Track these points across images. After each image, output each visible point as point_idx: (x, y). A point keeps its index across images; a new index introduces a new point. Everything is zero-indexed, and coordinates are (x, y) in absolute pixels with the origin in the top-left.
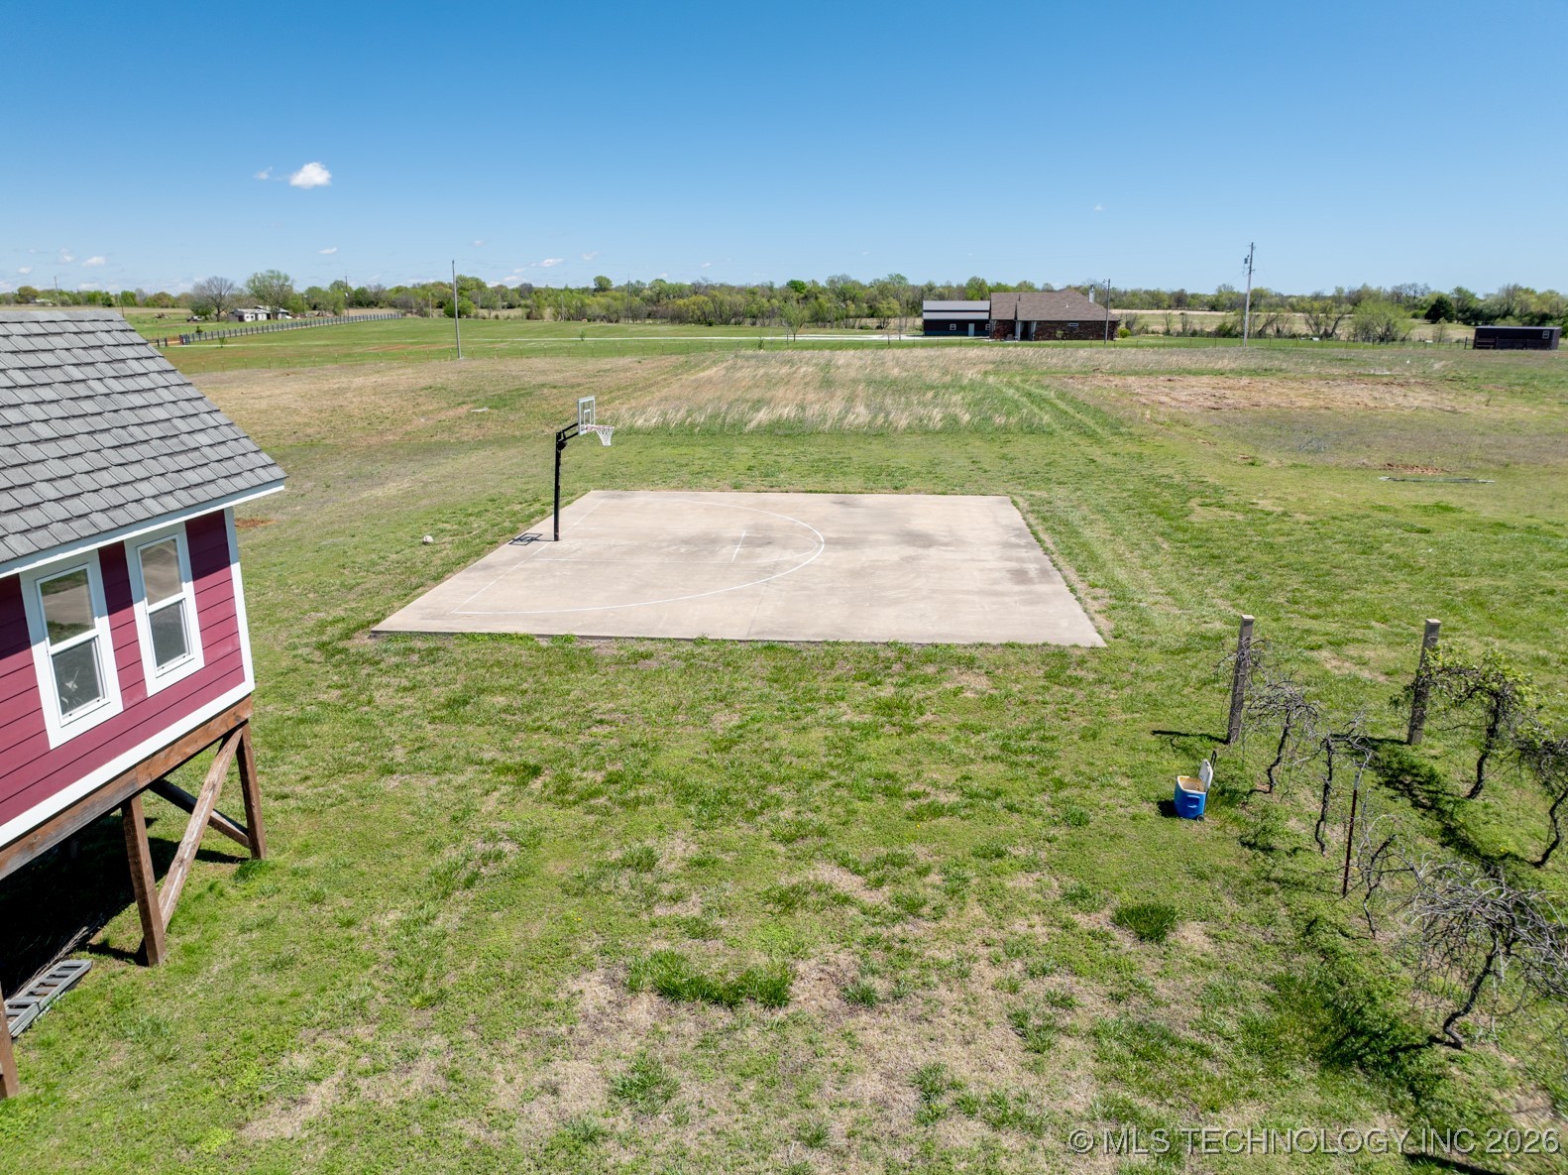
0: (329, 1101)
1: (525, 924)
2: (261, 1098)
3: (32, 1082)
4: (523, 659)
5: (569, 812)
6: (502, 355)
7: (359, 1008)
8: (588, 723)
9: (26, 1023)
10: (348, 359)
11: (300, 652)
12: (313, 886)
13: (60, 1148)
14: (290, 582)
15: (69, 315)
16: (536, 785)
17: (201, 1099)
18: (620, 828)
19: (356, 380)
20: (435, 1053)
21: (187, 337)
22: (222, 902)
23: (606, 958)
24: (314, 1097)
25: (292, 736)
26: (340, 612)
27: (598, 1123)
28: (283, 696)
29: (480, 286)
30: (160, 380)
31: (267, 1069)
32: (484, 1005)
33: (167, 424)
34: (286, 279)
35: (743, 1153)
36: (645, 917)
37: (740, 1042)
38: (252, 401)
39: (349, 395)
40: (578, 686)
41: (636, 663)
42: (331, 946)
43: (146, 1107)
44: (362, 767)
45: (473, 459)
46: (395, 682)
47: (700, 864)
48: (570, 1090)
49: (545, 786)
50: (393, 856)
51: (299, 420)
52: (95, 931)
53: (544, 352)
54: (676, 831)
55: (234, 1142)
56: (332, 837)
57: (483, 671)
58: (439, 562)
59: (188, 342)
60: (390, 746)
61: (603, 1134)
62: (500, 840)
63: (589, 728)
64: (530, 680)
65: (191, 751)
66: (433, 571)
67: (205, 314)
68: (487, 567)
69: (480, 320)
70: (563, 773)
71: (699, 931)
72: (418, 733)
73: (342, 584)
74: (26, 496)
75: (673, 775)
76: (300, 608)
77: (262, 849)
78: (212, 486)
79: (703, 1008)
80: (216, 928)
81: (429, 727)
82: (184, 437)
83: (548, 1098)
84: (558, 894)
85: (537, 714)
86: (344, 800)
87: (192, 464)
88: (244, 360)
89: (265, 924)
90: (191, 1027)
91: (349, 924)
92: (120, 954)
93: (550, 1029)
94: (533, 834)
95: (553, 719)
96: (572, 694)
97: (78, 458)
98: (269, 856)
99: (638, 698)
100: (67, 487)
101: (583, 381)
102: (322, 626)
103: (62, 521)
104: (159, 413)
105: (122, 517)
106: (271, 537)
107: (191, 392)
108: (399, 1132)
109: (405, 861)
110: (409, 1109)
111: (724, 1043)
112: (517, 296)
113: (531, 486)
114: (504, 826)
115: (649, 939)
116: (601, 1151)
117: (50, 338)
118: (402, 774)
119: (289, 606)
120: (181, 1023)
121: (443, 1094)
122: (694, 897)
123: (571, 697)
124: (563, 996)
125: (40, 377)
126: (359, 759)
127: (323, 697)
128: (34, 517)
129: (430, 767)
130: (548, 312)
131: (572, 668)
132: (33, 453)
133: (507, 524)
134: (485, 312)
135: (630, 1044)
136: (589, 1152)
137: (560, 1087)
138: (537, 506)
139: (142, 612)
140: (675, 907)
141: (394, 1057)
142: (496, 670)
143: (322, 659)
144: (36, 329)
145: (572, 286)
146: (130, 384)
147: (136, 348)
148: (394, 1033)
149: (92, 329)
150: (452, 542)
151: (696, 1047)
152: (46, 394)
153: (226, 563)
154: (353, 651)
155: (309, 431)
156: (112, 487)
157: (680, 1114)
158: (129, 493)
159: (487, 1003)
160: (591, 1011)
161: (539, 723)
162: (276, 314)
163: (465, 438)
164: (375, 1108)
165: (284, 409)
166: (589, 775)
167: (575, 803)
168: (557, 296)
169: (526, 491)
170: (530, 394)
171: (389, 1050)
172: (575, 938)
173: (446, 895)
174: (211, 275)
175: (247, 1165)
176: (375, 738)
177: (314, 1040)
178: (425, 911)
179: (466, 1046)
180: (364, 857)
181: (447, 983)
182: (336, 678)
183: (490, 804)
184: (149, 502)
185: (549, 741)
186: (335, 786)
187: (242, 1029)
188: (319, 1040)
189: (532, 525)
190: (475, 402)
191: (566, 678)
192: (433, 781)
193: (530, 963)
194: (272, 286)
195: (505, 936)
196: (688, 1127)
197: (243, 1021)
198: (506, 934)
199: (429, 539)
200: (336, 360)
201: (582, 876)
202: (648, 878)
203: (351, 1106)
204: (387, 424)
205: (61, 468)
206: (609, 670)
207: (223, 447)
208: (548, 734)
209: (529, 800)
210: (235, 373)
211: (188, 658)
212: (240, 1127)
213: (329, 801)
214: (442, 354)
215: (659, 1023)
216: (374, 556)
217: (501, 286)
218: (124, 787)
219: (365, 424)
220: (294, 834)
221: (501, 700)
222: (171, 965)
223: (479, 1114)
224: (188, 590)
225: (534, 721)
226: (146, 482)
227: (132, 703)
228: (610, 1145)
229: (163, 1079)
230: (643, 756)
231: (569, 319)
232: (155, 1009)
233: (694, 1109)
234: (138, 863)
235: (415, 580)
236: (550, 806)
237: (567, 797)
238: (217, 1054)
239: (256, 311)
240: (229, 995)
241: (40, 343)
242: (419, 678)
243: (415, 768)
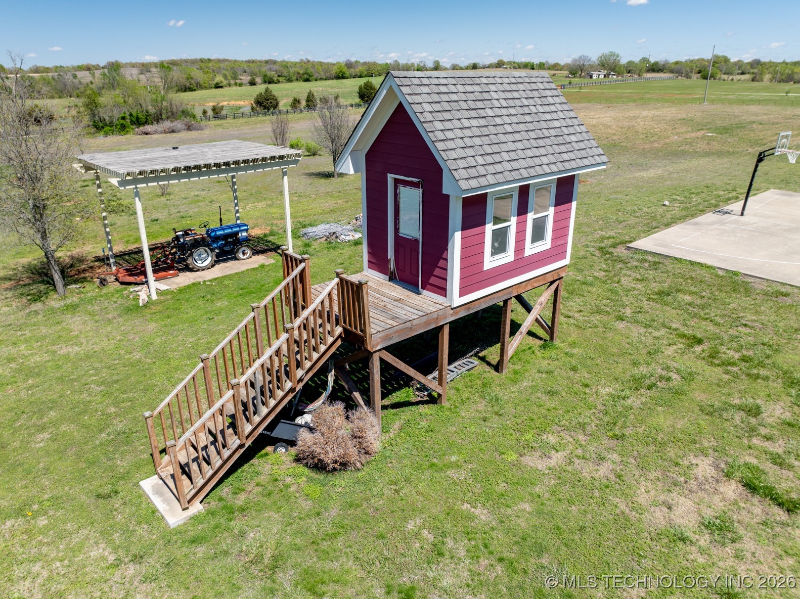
0: (560, 462)
1: (674, 419)
2: (532, 448)
3: (450, 402)
4: (706, 279)
5: (714, 369)
6: (731, 102)
7: (582, 426)
8: (737, 324)
9: (452, 378)
10: (641, 101)
11: (589, 249)
12: (574, 363)
13: (456, 432)
14: (591, 214)
15: (527, 74)
16: (698, 349)
17: (508, 436)
18: (743, 388)
19: (644, 112)
20: (614, 463)
21: (564, 85)
22: (533, 356)
23: (716, 454)
24: (554, 457)
25: (578, 289)
26: (612, 233)
27: (689, 534)
28: (577, 269)
29: (726, 60)
30: (560, 107)
31: (537, 436)
32: (644, 450)
33: (559, 129)
34: (618, 56)
35: (775, 594)
36: (746, 441)
37: (789, 533)
38: (589, 120)
39: (639, 120)
40: (736, 302)
41: (777, 297)
42: (576, 393)
43: (487, 430)
44: (608, 313)
45: (700, 162)
46: (634, 275)
47: (790, 425)
48: (678, 511)
49: (703, 351)
50: (614, 361)
51: (610, 131)
52: (482, 351)
53: (759, 102)
54: (779, 401)
55: (517, 461)
56: (587, 343)
57: (681, 280)
58: (670, 216)
59: (564, 88)
60: (624, 307)
61: (691, 541)
62: (671, 371)
63: (737, 326)
64: (708, 291)
65: (536, 285)
66: (665, 221)
67: (574, 74)
68: (696, 224)
69: (722, 81)
70: (716, 347)
71: (778, 461)
72: (640, 304)
73: (617, 219)
74: (497, 158)
75: (785, 368)
76: (593, 227)
77: (554, 338)
78: (574, 162)
79: (770, 505)
80: (528, 367)
81: (646, 302)
82: (565, 137)
83: (665, 509)
84: (697, 409)
85: (707, 311)
86: (596, 327)
87: (567, 151)
88: (588, 98)
89: (549, 372)
90: (510, 405)
91: (586, 386)
92: (489, 364)
93: (675, 476)
94: (690, 374)
95: (716, 316)
96: (731, 305)
97: (520, 143)
98: (557, 342)
99: (773, 318)
100: (513, 156)
101: (782, 121)
102: (603, 239)
103: (509, 171)
104: (557, 124)
105: (532, 172)
106: (586, 190)
107: (572, 114)
108: (588, 491)
109: (620, 365)
110: (595, 482)
111: (778, 529)
112: (749, 67)
113: (733, 182)
114: (676, 365)
115: (745, 453)
116: (687, 549)
117: (518, 85)
118: (628, 322)
119: (588, 226)
120: (507, 402)
121: (612, 483)
122: (781, 442)
123: (730, 307)
124: (686, 463)
125: (511, 103)
126: (607, 309)
127: (596, 274)
128: (499, 168)
129: (642, 323)
130: (767, 77)
131: (734, 290)
132: (502, 138)
133: (713, 202)
134: (725, 77)
135: (718, 504)
136: (681, 546)
137: (673, 507)
138: (734, 194)
139: (531, 217)
140: (767, 443)
141: (593, 455)
142: (689, 281)
143: (599, 255)
144: (513, 80)
145: (788, 60)
146: (547, 109)
147: (552, 91)
148: (596, 445)
149: (535, 81)
150: (679, 207)
151: (759, 523)
152: (513, 111)
153: (570, 201)
154: (615, 254)
155: (615, 138)
156: (531, 157)
157: (739, 553)
158: (537, 161)
159: (645, 449)
160: (700, 477)
161: (707, 316)
162: (609, 75)
163: (699, 150)
164: (580, 474)
165: (604, 125)
166: (731, 353)
167: (718, 365)
168: (776, 66)
169: (729, 184)
170: (744, 127)
171: (591, 451)
172: (701, 436)
173: (636, 389)
174: (581, 54)
175: (520, 473)
176: (617, 300)
177: (559, 432)
178: (624, 393)
179: (629, 466)
180: (600, 357)
181: (628, 431)
182: (604, 266)
183: (671, 351)
184: (545, 167)
185: (711, 327)
186: (593, 319)
187: (531, 415)
188: (562, 433)
189: (728, 204)
190: (708, 129)
191: (729, 295)
192: (643, 330)
193: (672, 439)
194: (609, 60)
195: (662, 420)
196: (742, 562)
197: (531, 411)
198: (663, 420)
199: (667, 203)
200: (635, 101)
201: (713, 406)
202: (753, 421)
203: (569, 468)
204: (656, 138)
205: (512, 146)
206: (758, 297)
207: (581, 143)
208: (711, 324)
209: (692, 356)
210: (584, 105)
211: (544, 243)
212: (521, 456)
213: (589, 325)
214: (694, 101)
215: (739, 500)
216: (635, 208)
217: (739, 61)
218: (507, 294)
219: (644, 137)
220: (570, 335)
221: (688, 298)
222: (507, 376)
223: (629, 502)
224: (552, 210)
225: (705, 314)
226: (545, 157)
227: (518, 258)
228: (693, 548)
229: (495, 421)
230: (768, 352)
231: (780, 82)
232: (496, 391)
233: (748, 555)
234: (505, 328)
235: (654, 224)
236: (704, 362)
237: (714, 361)
238: (519, 421)
239: (599, 73)
240: (528, 398)
241: (514, 87)
242: (646, 276)
243: (635, 321)
